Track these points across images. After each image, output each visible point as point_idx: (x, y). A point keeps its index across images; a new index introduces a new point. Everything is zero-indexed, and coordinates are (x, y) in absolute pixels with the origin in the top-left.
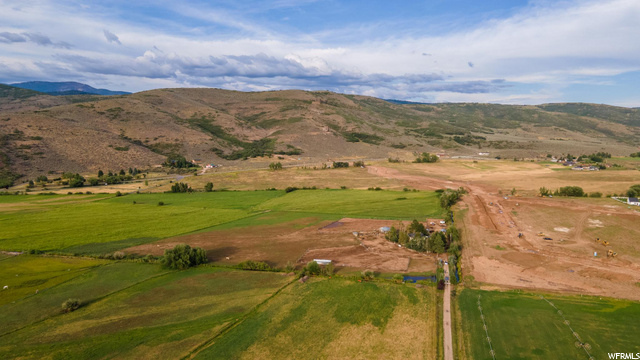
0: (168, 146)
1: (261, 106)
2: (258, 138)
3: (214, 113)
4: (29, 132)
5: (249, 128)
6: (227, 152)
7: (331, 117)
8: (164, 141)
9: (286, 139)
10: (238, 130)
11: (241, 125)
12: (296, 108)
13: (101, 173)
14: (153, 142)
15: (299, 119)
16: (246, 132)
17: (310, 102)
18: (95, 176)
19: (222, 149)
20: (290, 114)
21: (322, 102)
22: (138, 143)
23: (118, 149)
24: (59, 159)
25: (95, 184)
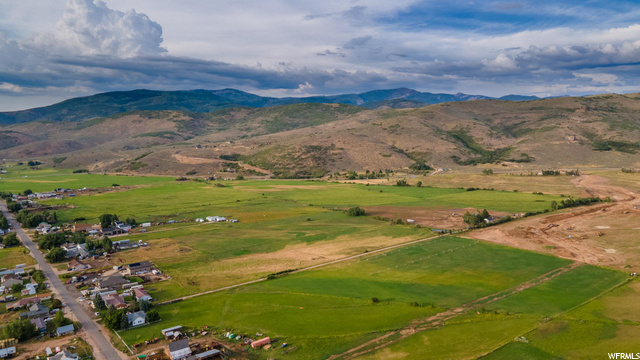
0: (420, 153)
1: (524, 115)
2: (502, 146)
3: (472, 125)
4: (338, 145)
5: (499, 137)
6: (464, 159)
7: (591, 125)
8: (419, 150)
9: (524, 148)
10: (487, 140)
11: (491, 135)
12: (555, 116)
13: (368, 172)
14: (411, 151)
15: (551, 129)
16: (494, 141)
17: (573, 111)
18: (364, 173)
19: (461, 156)
20: (545, 124)
21: (588, 109)
22: (401, 151)
23: (384, 156)
24: (349, 162)
25: (362, 178)
